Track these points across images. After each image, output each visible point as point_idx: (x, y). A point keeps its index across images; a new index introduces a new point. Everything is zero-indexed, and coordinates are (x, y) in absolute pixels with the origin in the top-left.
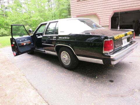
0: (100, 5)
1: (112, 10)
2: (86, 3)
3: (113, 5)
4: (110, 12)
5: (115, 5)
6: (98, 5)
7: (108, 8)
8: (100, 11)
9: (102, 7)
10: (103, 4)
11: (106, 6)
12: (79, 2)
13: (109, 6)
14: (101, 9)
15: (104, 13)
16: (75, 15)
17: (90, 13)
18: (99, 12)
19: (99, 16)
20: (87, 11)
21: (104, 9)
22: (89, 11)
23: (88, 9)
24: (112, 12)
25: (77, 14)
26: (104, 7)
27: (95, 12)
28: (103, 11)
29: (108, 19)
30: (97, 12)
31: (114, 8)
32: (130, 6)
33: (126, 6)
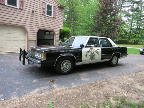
0: (28, 19)
1: (38, 27)
2: (12, 11)
3: (39, 23)
4: (37, 28)
5: (40, 23)
6: (27, 19)
7: (35, 24)
9: (30, 21)
10: (31, 19)
11: (34, 22)
12: (3, 6)
13: (36, 22)
14: (29, 23)
15: (31, 28)
17: (17, 24)
18: (27, 25)
19: (27, 29)
20: (14, 21)
21: (32, 24)
22: (16, 21)
23: (15, 19)
24: (38, 28)
26: (32, 22)
27: (23, 25)
28: (31, 26)
29: (35, 34)
31: (39, 25)
32: (49, 27)
33: (47, 26)
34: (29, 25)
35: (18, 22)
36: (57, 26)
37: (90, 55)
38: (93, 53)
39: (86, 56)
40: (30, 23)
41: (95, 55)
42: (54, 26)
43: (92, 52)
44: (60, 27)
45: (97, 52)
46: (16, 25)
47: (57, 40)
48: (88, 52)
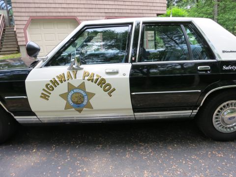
0: (82, 2)
1: (104, 14)
3: (106, 7)
5: (108, 7)
6: (79, 2)
7: (98, 11)
8: (83, 14)
9: (86, 6)
11: (94, 6)
13: (99, 7)
14: (84, 10)
16: (27, 14)
17: (62, 14)
18: (80, 14)
20: (56, 10)
21: (91, 10)
22: (60, 10)
23: (57, 6)
25: (31, 14)
26: (90, 6)
27: (73, 14)
28: (89, 14)
30: (78, 14)
31: (107, 11)
32: (128, 11)
33: (125, 11)
34: (85, 14)
35: (63, 10)
36: (149, 8)
37: (64, 96)
38: (82, 86)
39: (45, 97)
40: (87, 10)
41: (93, 95)
42: (142, 8)
43: (76, 83)
44: (159, 8)
45: (102, 82)
46: (59, 17)
47: (149, 39)
48: (55, 82)
